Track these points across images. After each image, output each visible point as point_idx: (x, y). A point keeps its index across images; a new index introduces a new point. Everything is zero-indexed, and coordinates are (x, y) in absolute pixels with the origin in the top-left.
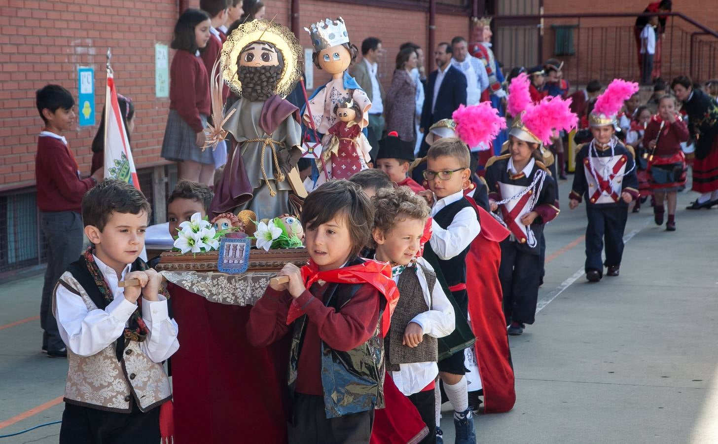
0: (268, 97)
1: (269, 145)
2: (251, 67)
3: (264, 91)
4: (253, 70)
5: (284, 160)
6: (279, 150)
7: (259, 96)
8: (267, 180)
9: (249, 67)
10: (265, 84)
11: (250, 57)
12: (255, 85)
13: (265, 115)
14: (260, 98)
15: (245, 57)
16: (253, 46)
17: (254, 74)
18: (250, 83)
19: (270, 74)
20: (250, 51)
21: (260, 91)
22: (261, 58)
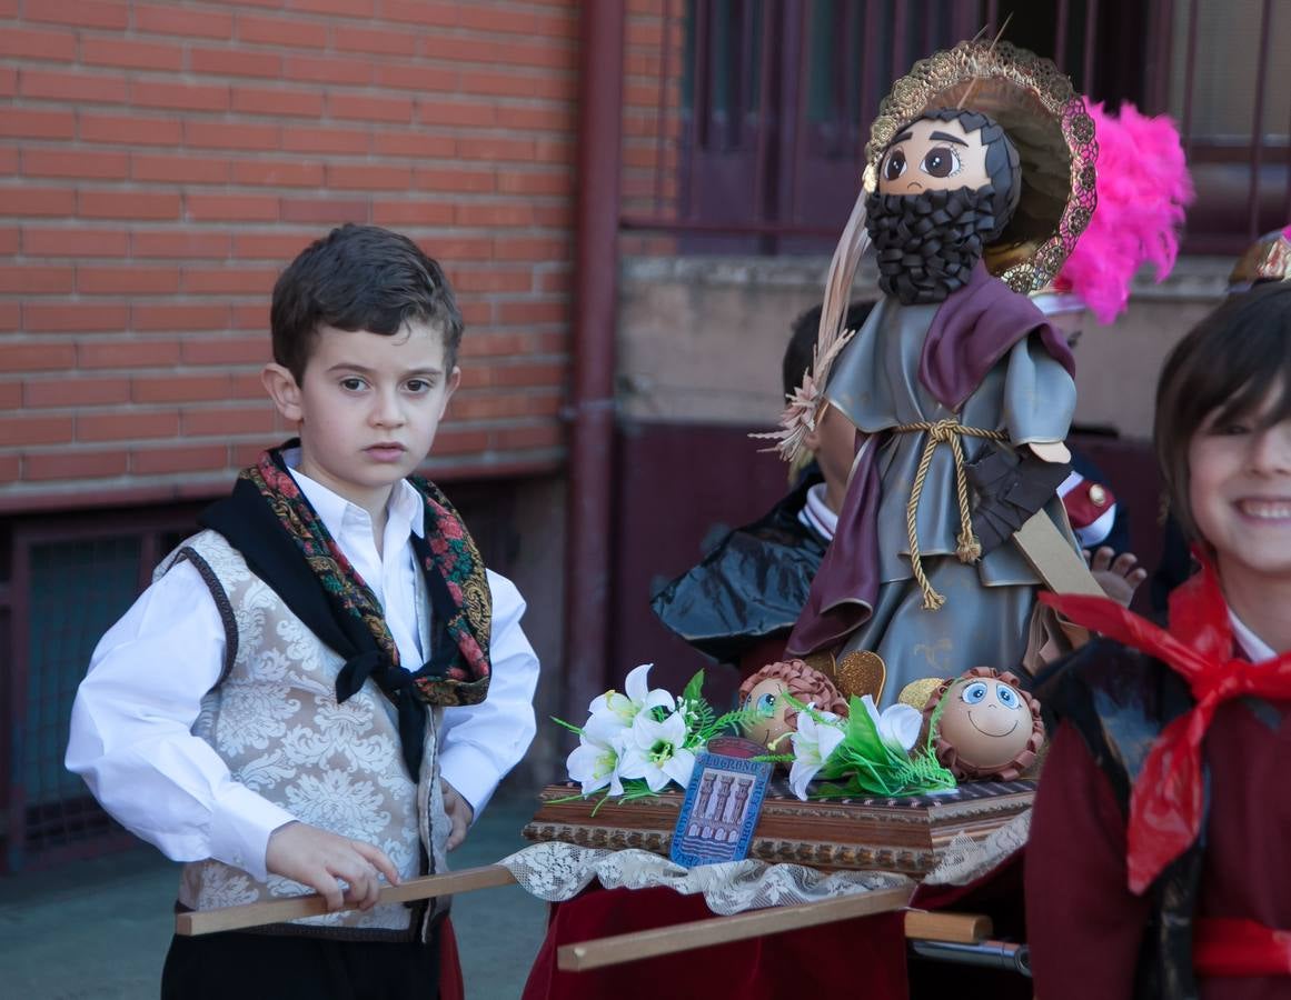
0: (947, 288)
1: (945, 442)
2: (893, 197)
7: (919, 289)
9: (887, 197)
10: (933, 248)
11: (896, 165)
12: (906, 250)
14: (922, 294)
15: (885, 165)
17: (900, 217)
18: (892, 246)
19: (950, 214)
20: (899, 146)
21: (920, 270)
22: (924, 167)
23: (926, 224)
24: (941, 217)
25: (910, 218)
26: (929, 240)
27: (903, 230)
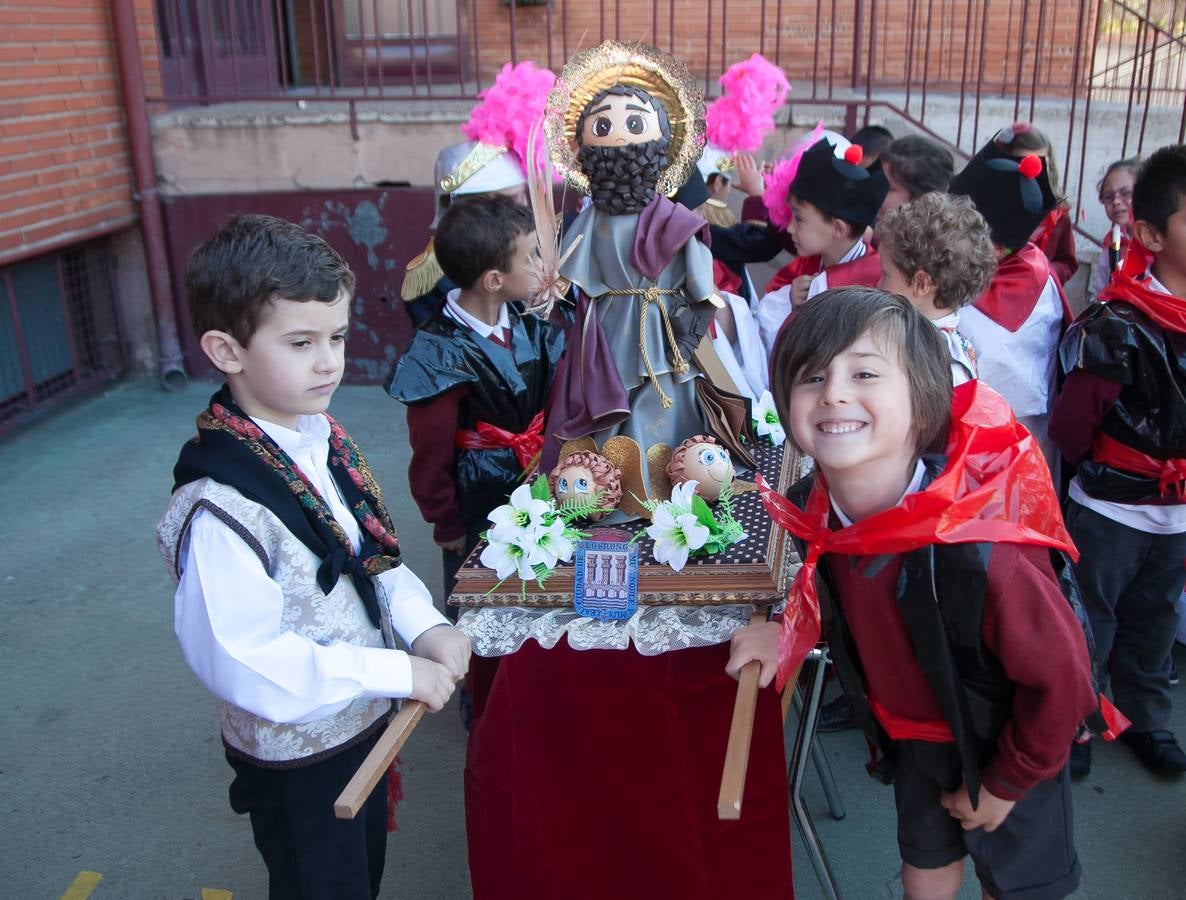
0: (645, 205)
1: (654, 302)
2: (607, 148)
3: (635, 195)
4: (611, 154)
5: (687, 329)
6: (673, 308)
7: (627, 205)
8: (654, 375)
9: (603, 148)
10: (639, 179)
11: (604, 127)
12: (619, 183)
13: (643, 242)
14: (628, 208)
15: (591, 125)
16: (609, 100)
17: (615, 161)
18: (608, 180)
19: (647, 158)
20: (603, 114)
21: (629, 195)
22: (626, 127)
23: (634, 165)
24: (644, 161)
25: (622, 162)
26: (635, 176)
27: (618, 170)
